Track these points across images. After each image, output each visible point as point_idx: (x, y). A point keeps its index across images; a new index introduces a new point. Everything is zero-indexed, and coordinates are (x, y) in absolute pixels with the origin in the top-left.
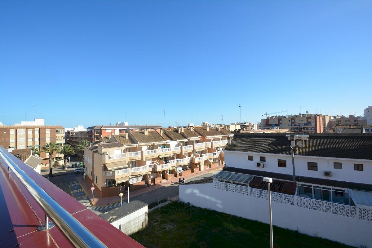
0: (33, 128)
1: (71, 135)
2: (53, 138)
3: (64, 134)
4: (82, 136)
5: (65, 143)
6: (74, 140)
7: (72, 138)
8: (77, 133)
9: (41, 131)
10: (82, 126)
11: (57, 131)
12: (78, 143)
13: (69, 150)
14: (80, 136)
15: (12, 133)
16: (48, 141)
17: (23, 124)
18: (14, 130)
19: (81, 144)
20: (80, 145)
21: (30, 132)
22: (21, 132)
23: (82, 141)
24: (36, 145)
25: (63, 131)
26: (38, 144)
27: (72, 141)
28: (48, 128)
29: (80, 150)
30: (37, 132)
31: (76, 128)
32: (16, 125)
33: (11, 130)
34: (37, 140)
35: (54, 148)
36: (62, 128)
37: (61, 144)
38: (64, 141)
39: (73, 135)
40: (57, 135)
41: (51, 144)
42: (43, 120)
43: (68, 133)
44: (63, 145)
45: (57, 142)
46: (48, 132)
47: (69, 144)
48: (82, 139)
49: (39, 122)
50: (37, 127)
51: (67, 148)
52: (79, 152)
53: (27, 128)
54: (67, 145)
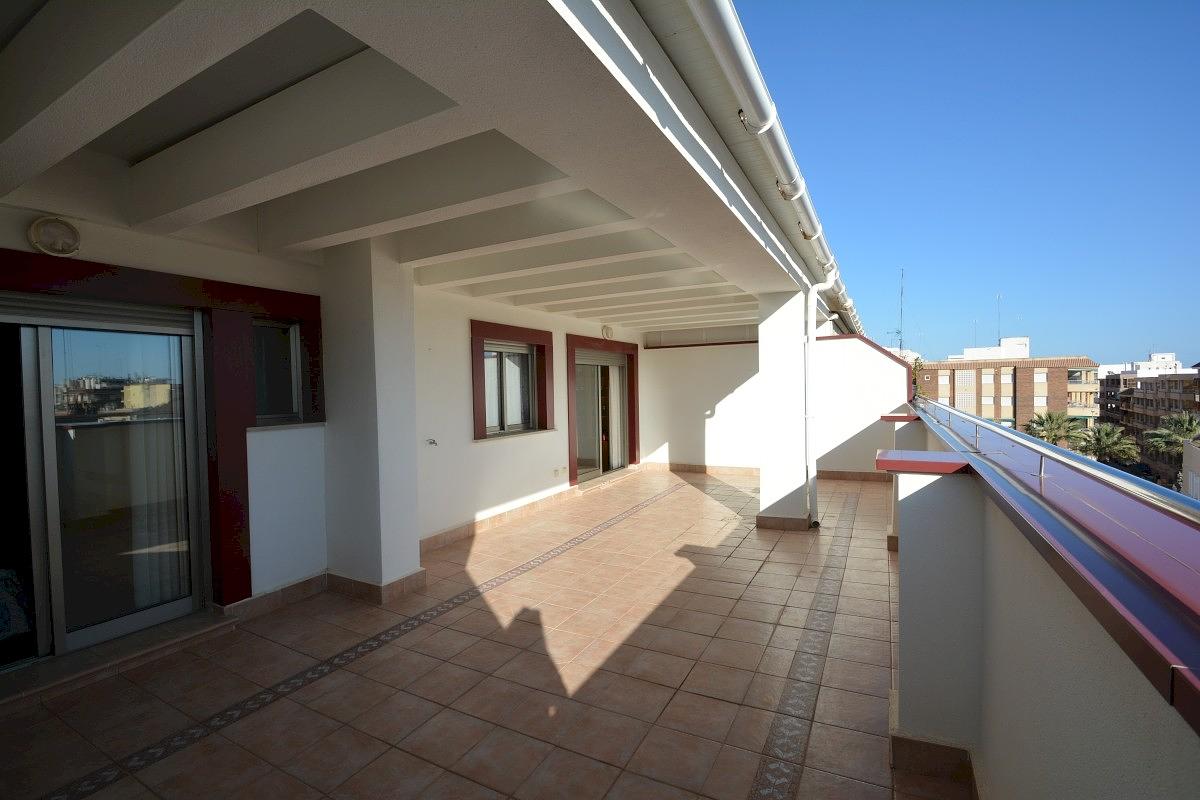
0: (997, 367)
1: (1122, 389)
2: (1059, 398)
3: (1097, 388)
4: (1174, 396)
5: (1100, 420)
6: (1137, 409)
7: (1127, 400)
8: (1147, 382)
9: (1021, 374)
10: (1170, 357)
11: (1071, 376)
12: (1156, 422)
13: (1115, 443)
14: (1161, 395)
15: (943, 380)
16: (1040, 406)
17: (971, 354)
18: (948, 372)
19: (1168, 428)
20: (1165, 431)
21: (988, 379)
22: (966, 379)
23: (1175, 416)
24: (1003, 417)
25: (1091, 376)
26: (1010, 416)
27: (1126, 412)
28: (1040, 365)
29: (1163, 447)
30: (1007, 379)
31: (1142, 364)
32: (952, 359)
33: (940, 372)
34: (1007, 402)
35: (1062, 432)
36: (1092, 365)
37: (1085, 420)
38: (1097, 411)
39: (1131, 391)
40: (1071, 387)
41: (1050, 417)
42: (1026, 340)
43: (1112, 381)
44: (1091, 423)
45: (1072, 412)
46: (1040, 377)
47: (1116, 422)
48: (1172, 405)
49: (1015, 349)
50: (1006, 364)
51: (1107, 435)
52: (1158, 455)
53: (978, 367)
54: (1107, 427)
